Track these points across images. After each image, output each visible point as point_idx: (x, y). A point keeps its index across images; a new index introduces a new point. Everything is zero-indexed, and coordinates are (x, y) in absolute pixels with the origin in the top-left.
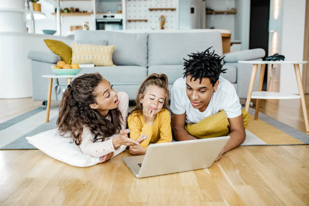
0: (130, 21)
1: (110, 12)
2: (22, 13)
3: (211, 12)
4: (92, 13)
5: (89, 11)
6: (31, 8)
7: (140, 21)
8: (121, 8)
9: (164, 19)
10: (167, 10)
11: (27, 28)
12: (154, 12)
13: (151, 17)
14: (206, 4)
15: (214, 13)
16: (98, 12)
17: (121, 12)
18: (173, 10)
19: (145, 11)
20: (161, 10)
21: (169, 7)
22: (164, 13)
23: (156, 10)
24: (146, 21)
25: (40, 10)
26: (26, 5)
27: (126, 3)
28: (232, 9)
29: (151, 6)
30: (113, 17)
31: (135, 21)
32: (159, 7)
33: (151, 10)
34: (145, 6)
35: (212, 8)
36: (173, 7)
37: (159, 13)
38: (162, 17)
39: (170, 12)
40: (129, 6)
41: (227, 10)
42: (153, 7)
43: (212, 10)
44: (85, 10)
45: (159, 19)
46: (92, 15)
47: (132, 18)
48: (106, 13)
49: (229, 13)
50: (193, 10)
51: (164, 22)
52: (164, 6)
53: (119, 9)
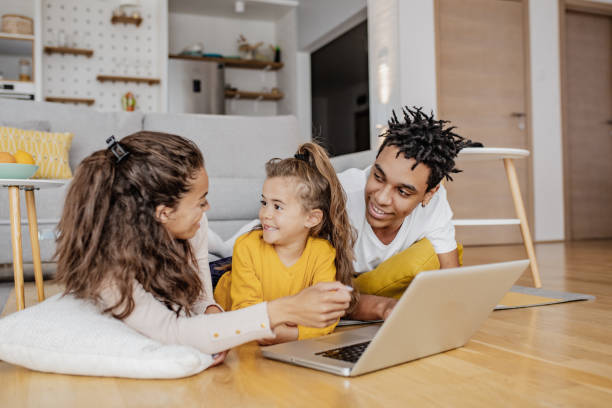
3: (232, 93)
7: (76, 102)
8: (32, 71)
9: (134, 101)
10: (138, 81)
12: (108, 85)
13: (102, 94)
15: (238, 96)
17: (29, 78)
18: (152, 82)
19: (89, 81)
20: (126, 80)
21: (143, 75)
22: (132, 88)
23: (114, 80)
24: (90, 103)
27: (43, 61)
28: (274, 89)
29: (101, 70)
30: (10, 87)
31: (64, 101)
32: (120, 73)
33: (102, 79)
34: (89, 69)
35: (233, 86)
36: (154, 76)
37: (121, 89)
38: (129, 96)
39: (144, 87)
40: (50, 67)
41: (265, 92)
42: (107, 73)
43: (235, 90)
45: (122, 101)
47: (56, 94)
49: (267, 98)
50: (197, 86)
51: (132, 108)
52: (132, 74)
53: (25, 70)
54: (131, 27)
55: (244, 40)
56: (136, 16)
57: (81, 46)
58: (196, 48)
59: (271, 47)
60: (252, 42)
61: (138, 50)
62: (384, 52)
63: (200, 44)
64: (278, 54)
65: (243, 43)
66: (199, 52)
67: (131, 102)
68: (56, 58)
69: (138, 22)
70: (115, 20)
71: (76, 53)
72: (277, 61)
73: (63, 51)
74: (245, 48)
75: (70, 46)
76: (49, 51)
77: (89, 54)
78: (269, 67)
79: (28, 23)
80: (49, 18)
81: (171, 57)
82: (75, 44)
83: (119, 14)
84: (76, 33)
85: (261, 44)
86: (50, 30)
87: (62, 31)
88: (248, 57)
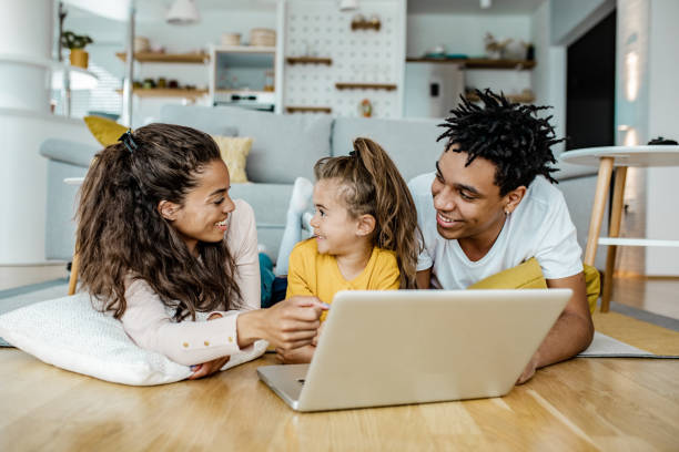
0: (291, 110)
1: (247, 89)
2: (44, 70)
4: (207, 91)
5: (201, 86)
6: (67, 61)
7: (315, 110)
8: (274, 82)
9: (371, 109)
10: (376, 87)
11: (53, 107)
12: (347, 92)
13: (339, 102)
14: (465, 80)
16: (220, 88)
17: (272, 89)
18: (390, 88)
19: (328, 90)
20: (364, 87)
21: (382, 80)
22: (370, 95)
23: (352, 87)
24: (328, 111)
25: (85, 65)
26: (55, 54)
27: (285, 69)
28: (525, 91)
29: (340, 78)
30: (253, 98)
31: (303, 110)
32: (359, 80)
33: (340, 87)
34: (328, 78)
36: (390, 83)
37: (360, 95)
38: (365, 103)
39: (382, 93)
40: (292, 77)
41: (515, 94)
42: (346, 80)
44: (191, 84)
45: (359, 108)
46: (206, 95)
47: (297, 104)
48: (238, 89)
50: (435, 90)
51: (368, 115)
52: (370, 80)
53: (268, 82)
54: (371, 33)
55: (490, 37)
56: (374, 21)
57: (322, 55)
58: (438, 50)
59: (523, 44)
60: (500, 39)
61: (377, 55)
62: (634, 37)
63: (443, 46)
64: (531, 52)
65: (489, 42)
66: (442, 54)
67: (367, 109)
68: (298, 68)
69: (377, 26)
70: (355, 26)
71: (316, 61)
72: (529, 59)
73: (305, 61)
74: (493, 46)
75: (311, 55)
76: (291, 61)
77: (328, 62)
78: (520, 66)
79: (271, 35)
80: (293, 30)
81: (409, 60)
82: (316, 53)
83: (358, 20)
84: (317, 42)
85: (510, 41)
86: (293, 41)
87: (305, 41)
88: (496, 56)
